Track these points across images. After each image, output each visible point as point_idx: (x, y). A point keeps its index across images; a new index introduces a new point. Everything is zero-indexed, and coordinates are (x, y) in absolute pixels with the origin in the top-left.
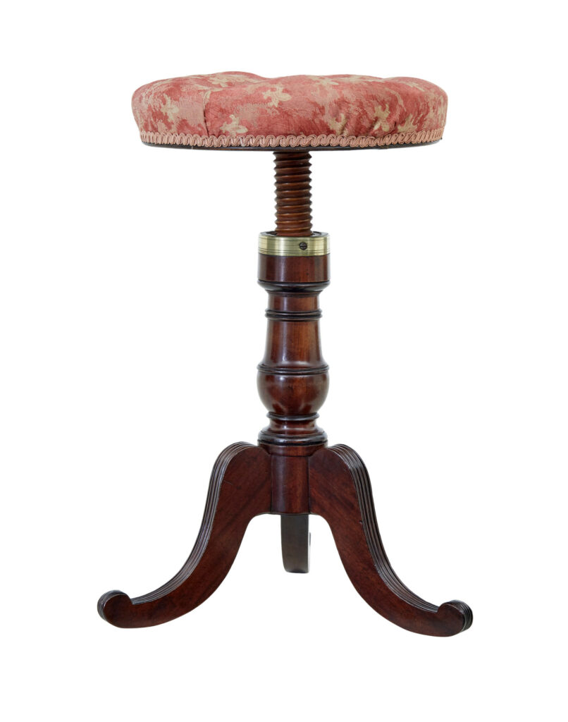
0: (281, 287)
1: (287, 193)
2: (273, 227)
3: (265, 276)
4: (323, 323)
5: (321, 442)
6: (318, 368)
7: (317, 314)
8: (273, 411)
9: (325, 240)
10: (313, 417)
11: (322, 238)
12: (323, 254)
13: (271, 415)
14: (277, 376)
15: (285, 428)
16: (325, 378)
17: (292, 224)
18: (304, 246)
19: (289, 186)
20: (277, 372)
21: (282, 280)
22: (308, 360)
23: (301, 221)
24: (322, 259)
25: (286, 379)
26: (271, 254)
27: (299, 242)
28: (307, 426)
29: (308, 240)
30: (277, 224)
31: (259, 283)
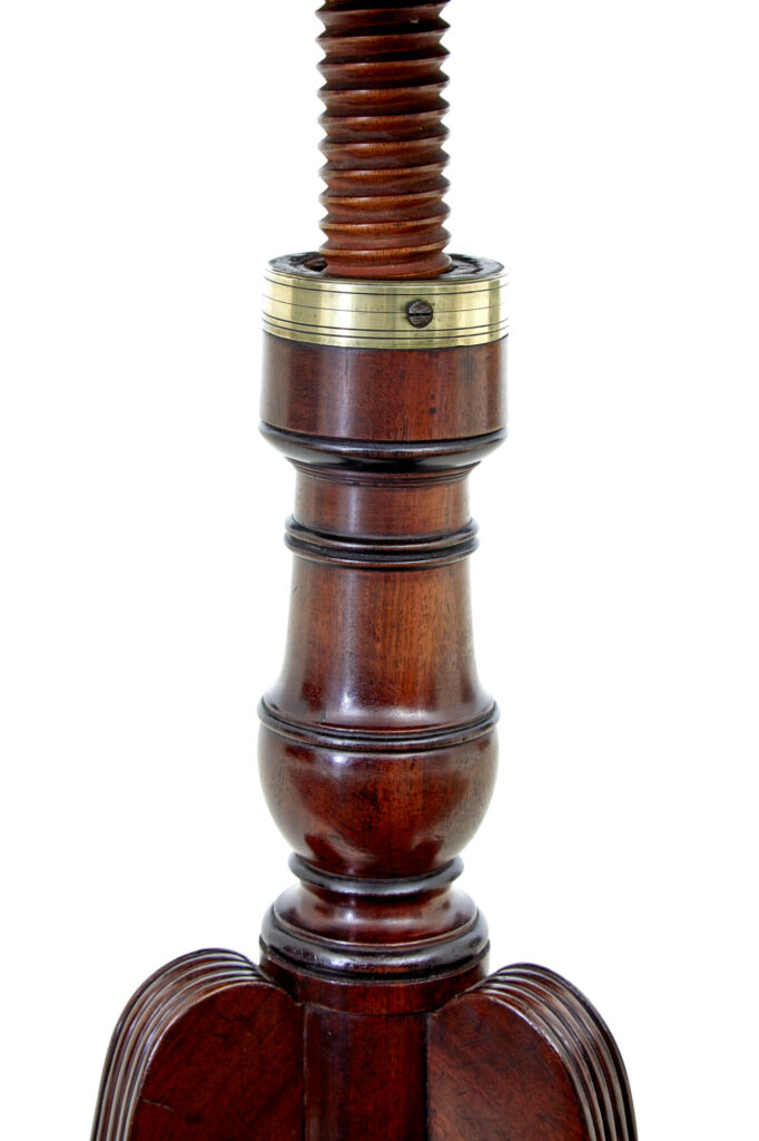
0: (340, 453)
1: (363, 124)
2: (316, 241)
3: (285, 413)
4: (482, 572)
5: (470, 958)
6: (463, 727)
7: (460, 541)
8: (308, 853)
9: (494, 289)
10: (445, 875)
11: (485, 285)
12: (485, 339)
13: (301, 866)
14: (323, 751)
15: (350, 918)
16: (485, 744)
17: (377, 234)
18: (420, 314)
19: (368, 100)
20: (322, 738)
21: (343, 433)
22: (430, 704)
23: (410, 224)
24: (484, 354)
25: (356, 765)
26: (305, 339)
27: (402, 301)
28: (424, 910)
29: (434, 292)
30: (326, 231)
31: (265, 434)
